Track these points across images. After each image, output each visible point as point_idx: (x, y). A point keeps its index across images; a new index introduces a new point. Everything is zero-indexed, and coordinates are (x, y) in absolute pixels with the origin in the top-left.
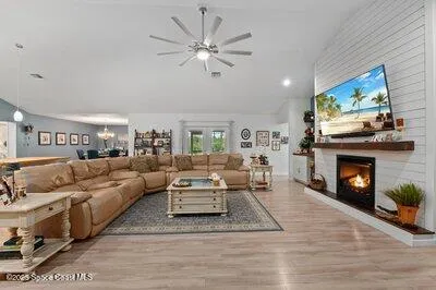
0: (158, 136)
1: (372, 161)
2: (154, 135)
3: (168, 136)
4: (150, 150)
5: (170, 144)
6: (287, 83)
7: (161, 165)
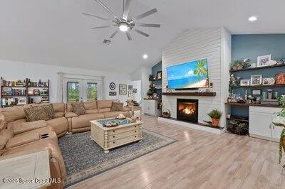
0: (33, 85)
1: (196, 101)
2: (28, 83)
3: (46, 85)
4: (24, 98)
5: (47, 93)
6: (145, 57)
7: (57, 112)
